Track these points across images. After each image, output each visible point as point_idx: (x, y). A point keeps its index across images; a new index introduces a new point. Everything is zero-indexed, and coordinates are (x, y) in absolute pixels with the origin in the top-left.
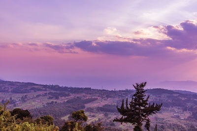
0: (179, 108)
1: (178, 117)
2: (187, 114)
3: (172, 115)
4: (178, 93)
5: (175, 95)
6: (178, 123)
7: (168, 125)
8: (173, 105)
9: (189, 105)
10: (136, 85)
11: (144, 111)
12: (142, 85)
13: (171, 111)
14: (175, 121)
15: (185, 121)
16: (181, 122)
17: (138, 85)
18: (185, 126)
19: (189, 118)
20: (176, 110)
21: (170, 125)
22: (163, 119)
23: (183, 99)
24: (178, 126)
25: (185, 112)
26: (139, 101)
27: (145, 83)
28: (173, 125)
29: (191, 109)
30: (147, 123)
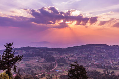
0: (39, 57)
1: (38, 62)
2: (43, 59)
3: (35, 61)
4: (39, 48)
5: (37, 50)
6: (39, 65)
7: (33, 67)
8: (36, 55)
9: (44, 54)
10: (6, 45)
11: (12, 61)
12: (11, 45)
13: (34, 59)
14: (36, 64)
15: (42, 63)
16: (40, 64)
17: (7, 45)
18: (42, 66)
19: (44, 62)
20: (37, 58)
21: (34, 67)
22: (30, 64)
23: (41, 51)
24: (38, 67)
25: (42, 58)
26: (8, 55)
27: (13, 43)
28: (36, 67)
29: (45, 56)
30: (14, 68)
